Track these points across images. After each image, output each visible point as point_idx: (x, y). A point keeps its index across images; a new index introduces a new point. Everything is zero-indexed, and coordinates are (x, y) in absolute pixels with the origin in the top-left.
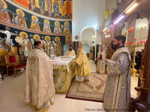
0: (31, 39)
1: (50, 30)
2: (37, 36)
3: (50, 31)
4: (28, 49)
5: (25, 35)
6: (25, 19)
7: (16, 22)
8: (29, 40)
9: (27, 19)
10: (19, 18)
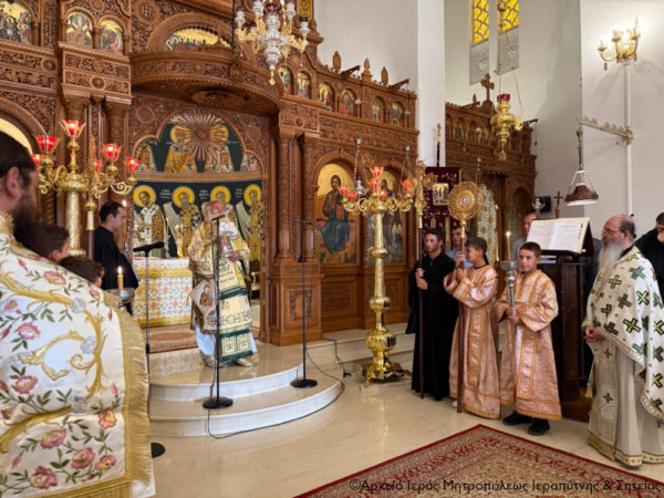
1: (230, 161)
2: (184, 193)
3: (231, 167)
4: (154, 239)
9: (156, 143)
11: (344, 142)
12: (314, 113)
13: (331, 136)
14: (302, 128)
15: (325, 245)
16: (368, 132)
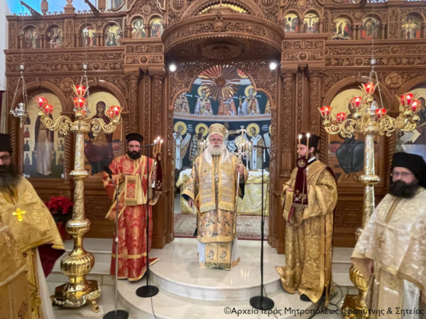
0: (264, 135)
4: (258, 156)
5: (254, 129)
6: (257, 98)
7: (243, 110)
8: (260, 137)
9: (260, 96)
10: (249, 100)
11: (361, 66)
12: (320, 45)
13: (346, 63)
14: (306, 61)
15: (341, 165)
16: (393, 52)
